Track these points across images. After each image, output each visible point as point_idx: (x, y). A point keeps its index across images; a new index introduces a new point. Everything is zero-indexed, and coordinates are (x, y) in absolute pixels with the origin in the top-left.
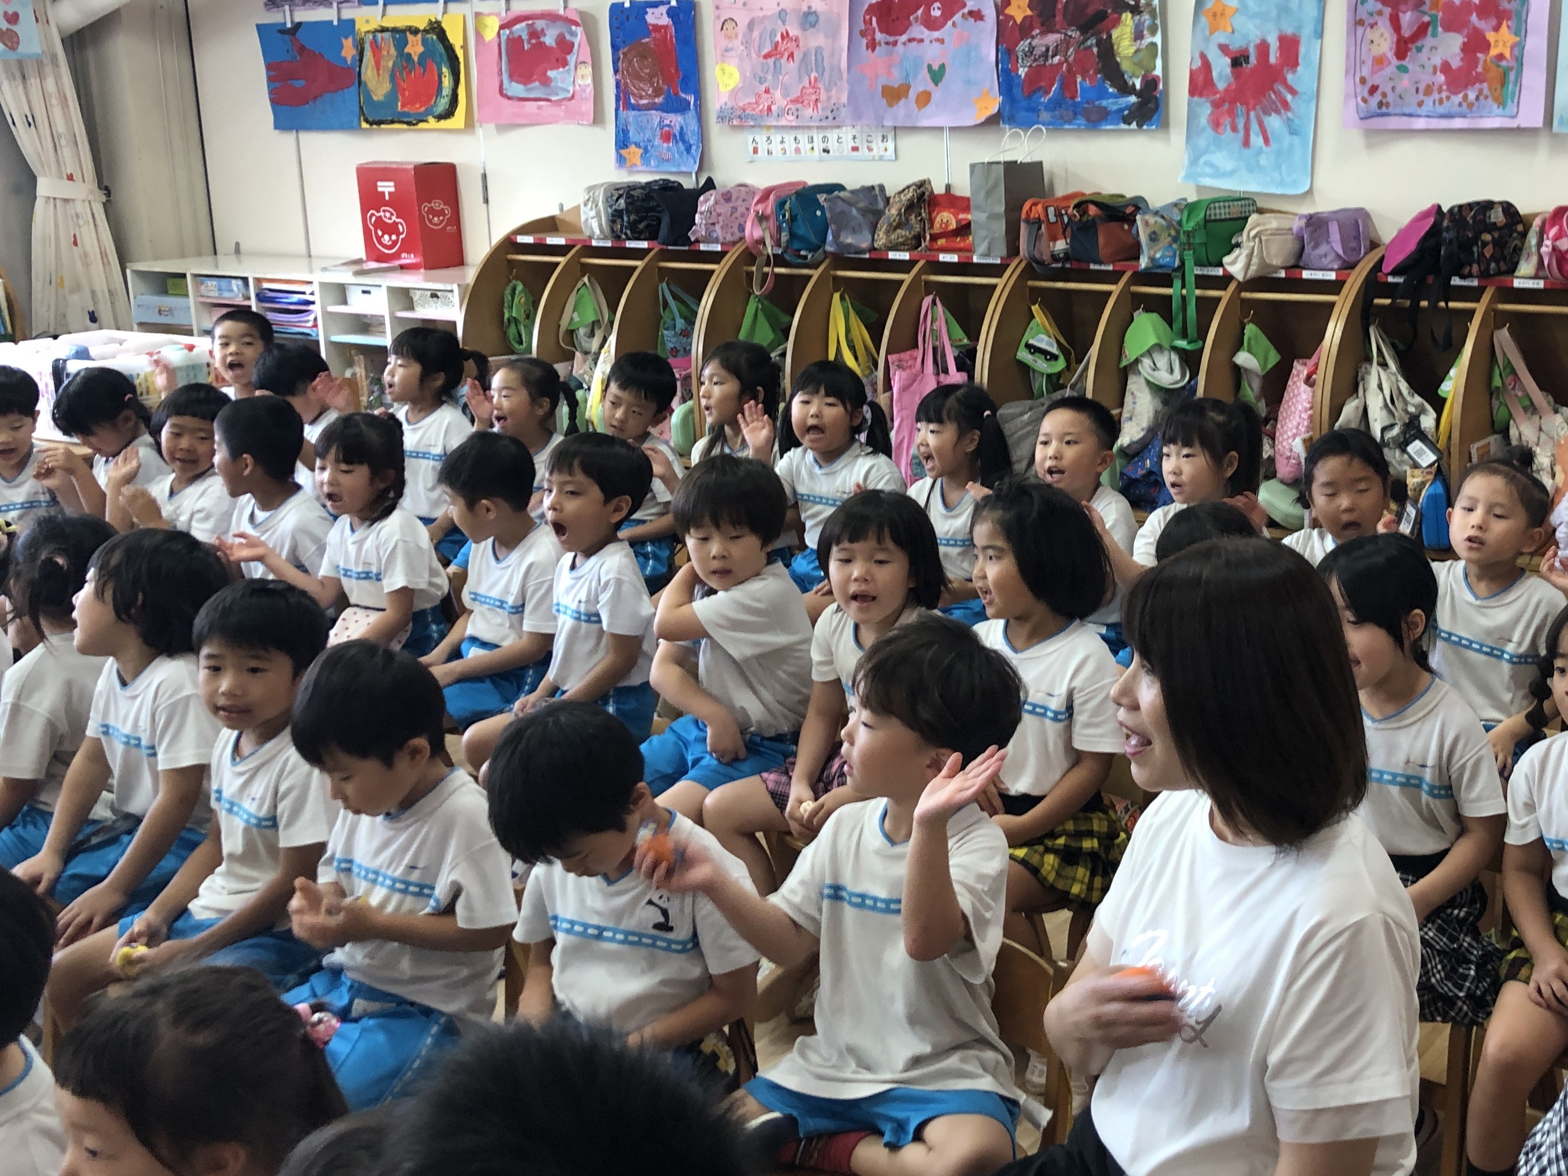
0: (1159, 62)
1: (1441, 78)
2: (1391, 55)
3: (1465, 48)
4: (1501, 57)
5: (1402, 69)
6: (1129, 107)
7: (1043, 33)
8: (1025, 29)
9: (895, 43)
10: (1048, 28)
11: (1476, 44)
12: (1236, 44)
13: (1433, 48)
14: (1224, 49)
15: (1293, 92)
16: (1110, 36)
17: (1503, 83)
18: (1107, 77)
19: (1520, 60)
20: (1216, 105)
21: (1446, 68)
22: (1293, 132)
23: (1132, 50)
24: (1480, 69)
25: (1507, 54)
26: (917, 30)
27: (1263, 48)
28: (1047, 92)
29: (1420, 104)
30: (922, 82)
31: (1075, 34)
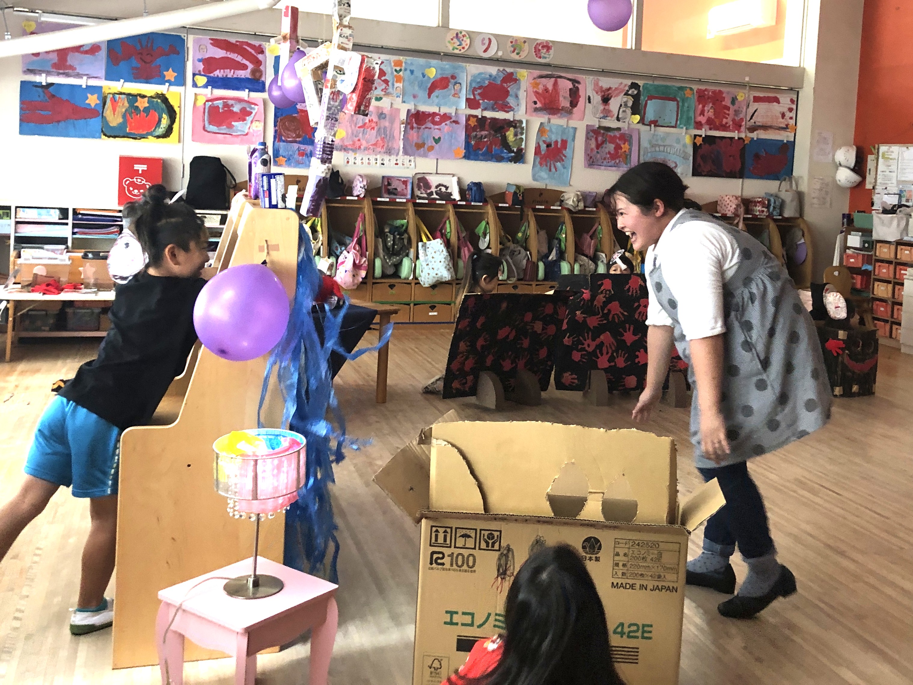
0: (524, 143)
1: (608, 156)
2: (595, 149)
3: (615, 148)
4: (625, 151)
5: (598, 152)
6: (512, 157)
7: (481, 131)
8: (474, 129)
9: (420, 128)
10: (483, 129)
11: (618, 147)
12: (548, 141)
13: (606, 148)
14: (544, 142)
15: (565, 156)
16: (505, 134)
17: (626, 158)
18: (503, 147)
19: (630, 152)
20: (541, 159)
21: (609, 153)
22: (564, 168)
23: (514, 139)
24: (620, 154)
25: (627, 151)
26: (430, 125)
27: (556, 142)
28: (482, 150)
29: (603, 162)
30: (430, 142)
31: (493, 132)
